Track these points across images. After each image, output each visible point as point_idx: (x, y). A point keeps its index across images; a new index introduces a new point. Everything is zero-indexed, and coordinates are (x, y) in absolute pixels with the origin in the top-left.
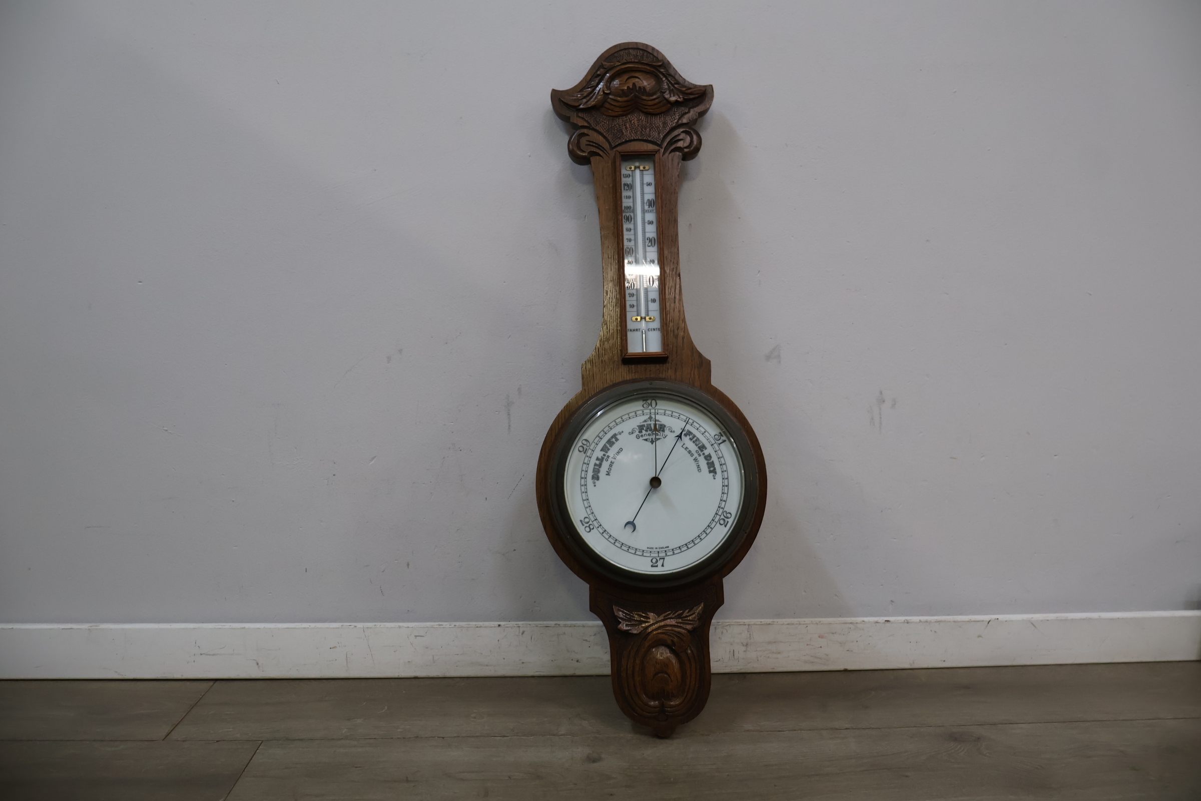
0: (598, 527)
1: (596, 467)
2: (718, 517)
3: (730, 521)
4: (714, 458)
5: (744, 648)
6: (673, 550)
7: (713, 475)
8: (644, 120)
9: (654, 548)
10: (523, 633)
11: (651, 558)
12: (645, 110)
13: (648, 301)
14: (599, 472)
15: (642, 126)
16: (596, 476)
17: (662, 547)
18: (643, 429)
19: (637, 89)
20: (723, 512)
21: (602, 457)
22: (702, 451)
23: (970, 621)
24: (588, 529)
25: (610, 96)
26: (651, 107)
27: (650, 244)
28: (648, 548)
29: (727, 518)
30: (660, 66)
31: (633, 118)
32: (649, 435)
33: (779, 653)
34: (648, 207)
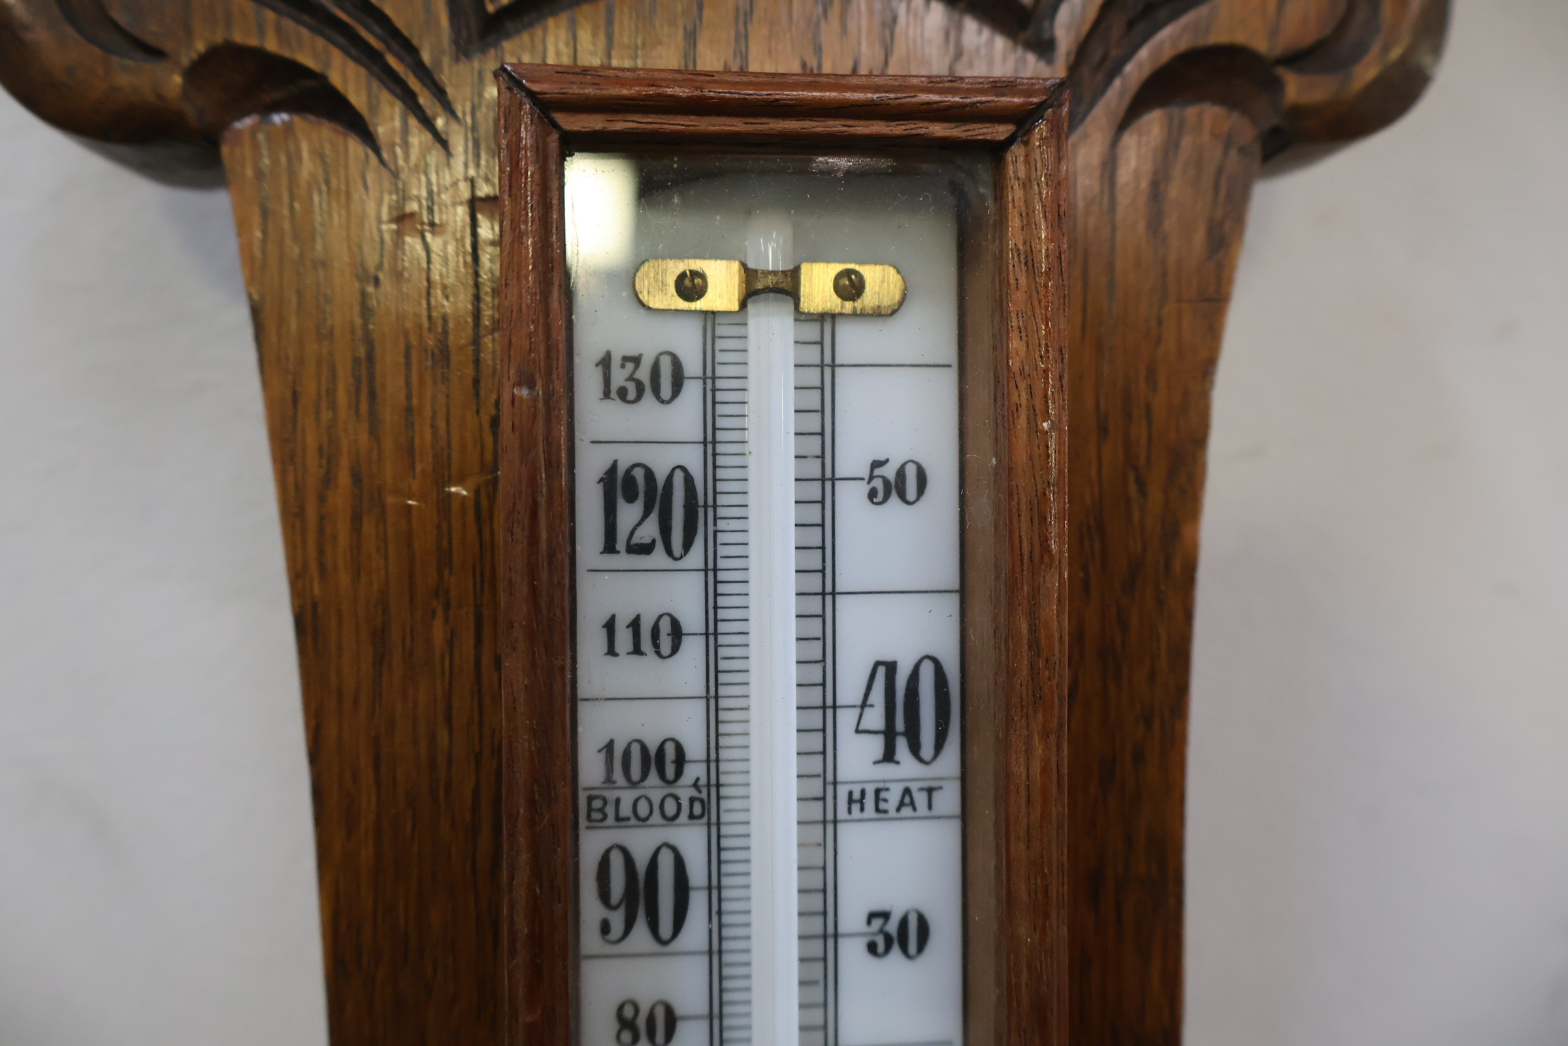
34: (876, 745)
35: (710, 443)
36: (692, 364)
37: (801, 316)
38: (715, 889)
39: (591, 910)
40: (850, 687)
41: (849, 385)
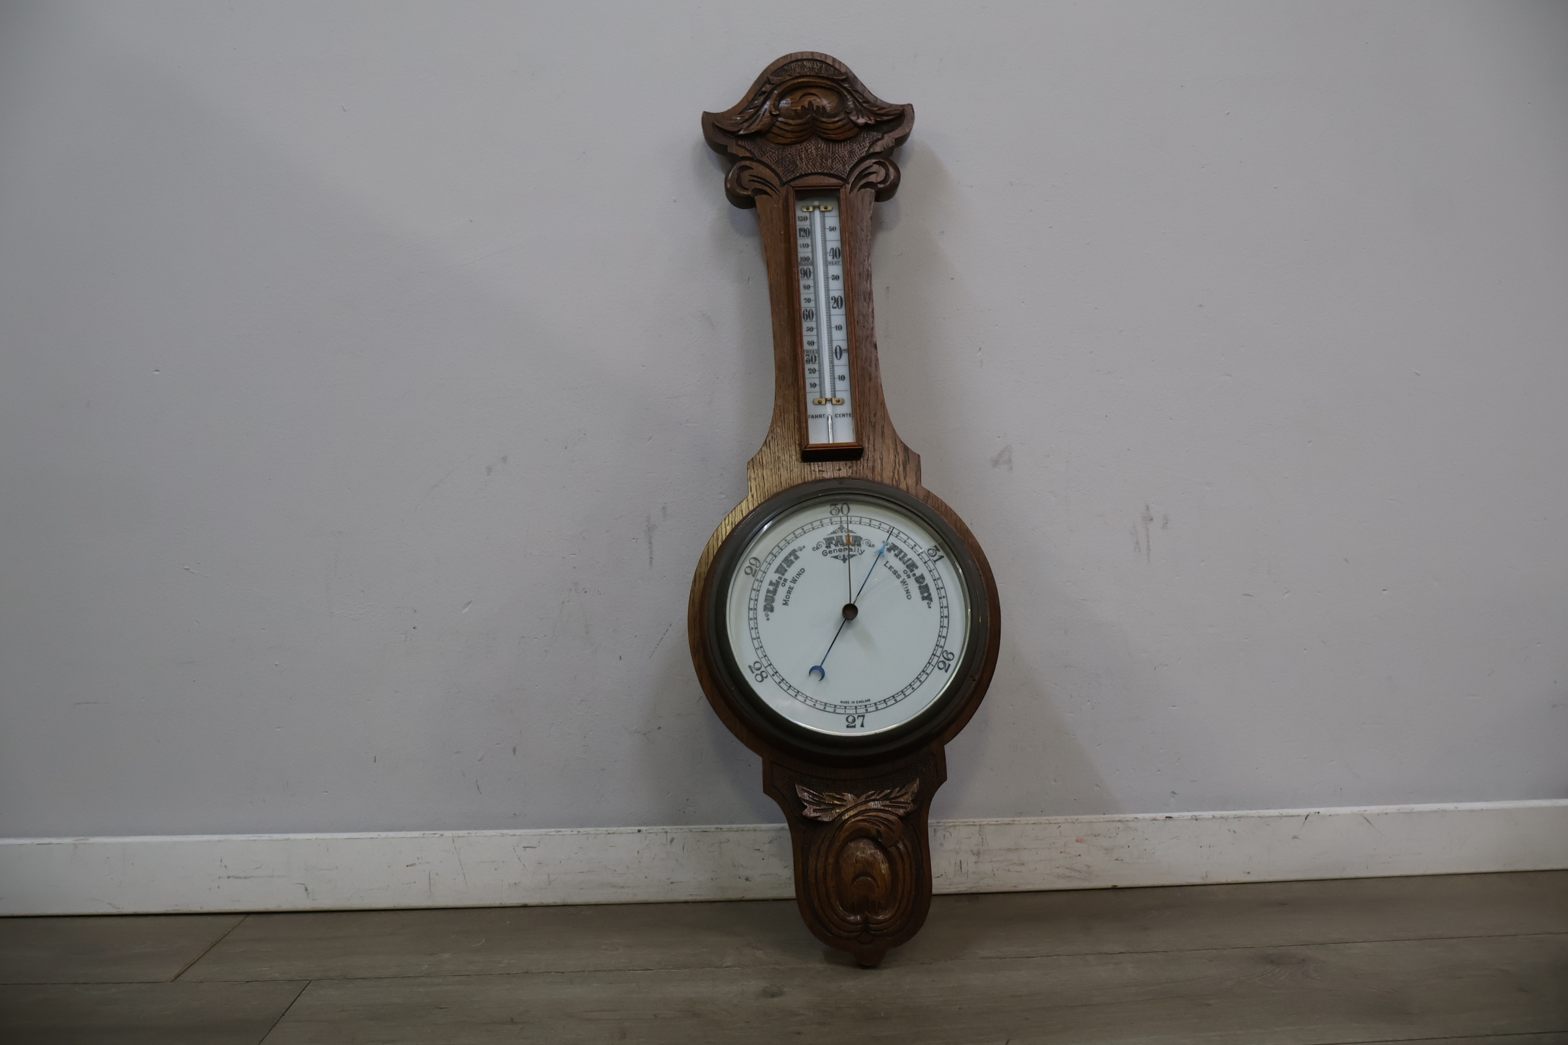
0: (773, 675)
1: (769, 594)
2: (936, 659)
3: (953, 663)
4: (929, 580)
5: (974, 859)
6: (875, 704)
7: (928, 603)
8: (825, 148)
9: (850, 702)
10: (672, 841)
11: (847, 716)
12: (826, 136)
13: (834, 378)
14: (773, 600)
15: (821, 156)
16: (769, 606)
17: (860, 700)
18: (832, 543)
19: (815, 109)
20: (942, 653)
21: (777, 581)
22: (912, 571)
23: (1281, 817)
24: (759, 678)
25: (780, 119)
26: (833, 132)
27: (835, 305)
28: (842, 702)
29: (949, 660)
30: (843, 80)
31: (809, 147)
32: (840, 550)
33: (1023, 864)
34: (832, 257)
35: (811, 225)
36: (808, 217)
37: (820, 211)
38: (814, 272)
39: (800, 275)
40: (828, 250)
41: (827, 219)
